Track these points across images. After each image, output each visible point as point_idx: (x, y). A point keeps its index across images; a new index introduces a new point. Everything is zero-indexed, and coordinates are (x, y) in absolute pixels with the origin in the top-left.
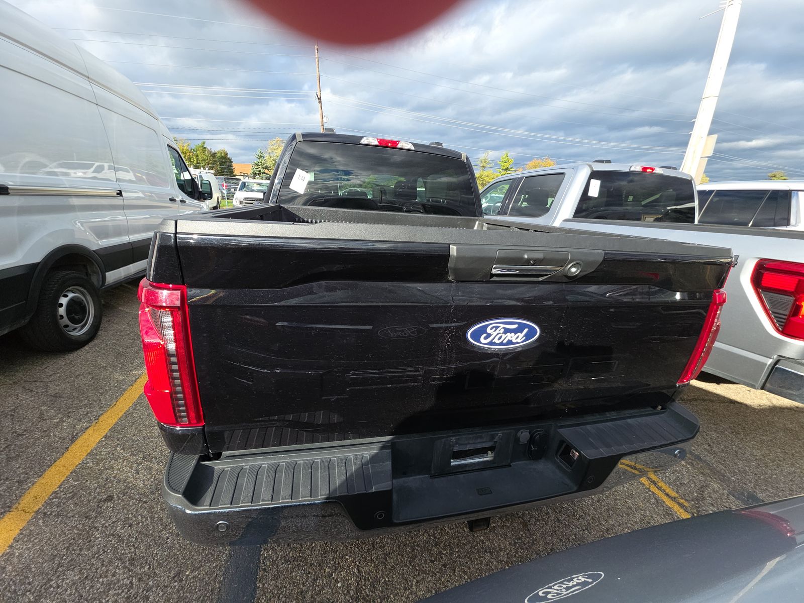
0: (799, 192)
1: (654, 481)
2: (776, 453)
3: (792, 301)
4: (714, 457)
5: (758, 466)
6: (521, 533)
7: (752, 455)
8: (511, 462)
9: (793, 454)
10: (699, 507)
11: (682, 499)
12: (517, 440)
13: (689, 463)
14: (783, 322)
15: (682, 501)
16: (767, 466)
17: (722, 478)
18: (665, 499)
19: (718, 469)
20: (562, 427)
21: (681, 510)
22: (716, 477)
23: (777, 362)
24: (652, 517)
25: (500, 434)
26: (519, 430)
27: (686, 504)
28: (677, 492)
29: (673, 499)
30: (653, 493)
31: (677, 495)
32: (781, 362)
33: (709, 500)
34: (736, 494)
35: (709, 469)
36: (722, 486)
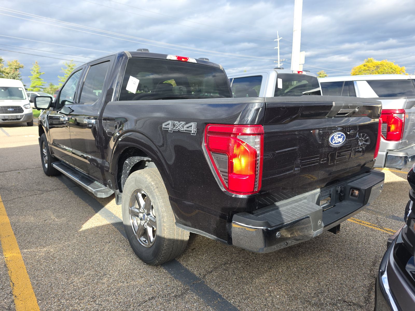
0: (357, 81)
1: (360, 222)
2: (391, 200)
3: (387, 126)
4: (373, 207)
5: (389, 206)
6: (330, 254)
7: (384, 203)
8: (335, 204)
9: (397, 199)
10: (380, 225)
11: (373, 224)
12: (337, 191)
13: (366, 212)
14: (386, 135)
15: (374, 225)
16: (392, 205)
17: (381, 214)
18: (368, 226)
19: (377, 211)
20: (349, 183)
21: (376, 228)
22: (378, 214)
23: (387, 153)
24: (368, 233)
25: (332, 189)
26: (337, 186)
27: (375, 225)
28: (370, 223)
29: (370, 225)
30: (363, 225)
31: (371, 224)
32: (388, 153)
33: (382, 222)
34: (388, 217)
35: (374, 212)
36: (382, 216)
